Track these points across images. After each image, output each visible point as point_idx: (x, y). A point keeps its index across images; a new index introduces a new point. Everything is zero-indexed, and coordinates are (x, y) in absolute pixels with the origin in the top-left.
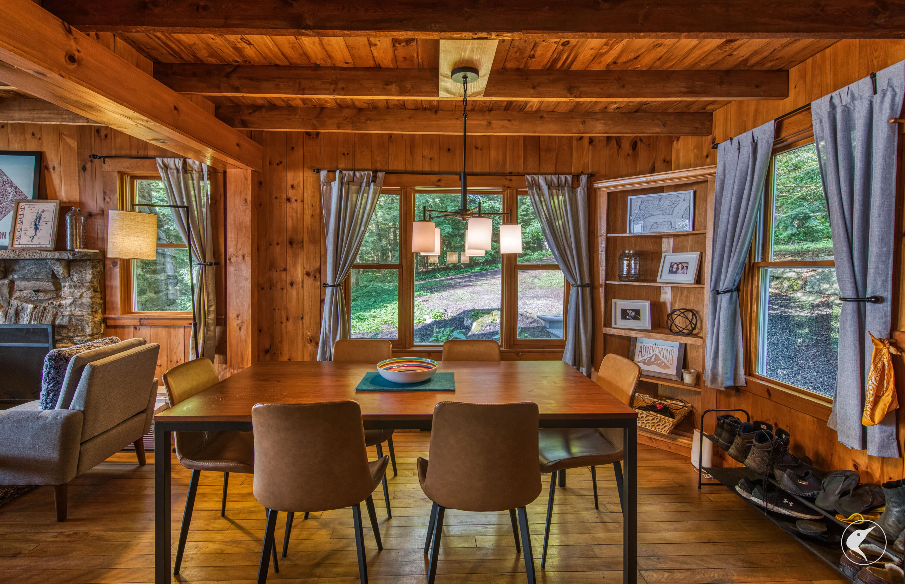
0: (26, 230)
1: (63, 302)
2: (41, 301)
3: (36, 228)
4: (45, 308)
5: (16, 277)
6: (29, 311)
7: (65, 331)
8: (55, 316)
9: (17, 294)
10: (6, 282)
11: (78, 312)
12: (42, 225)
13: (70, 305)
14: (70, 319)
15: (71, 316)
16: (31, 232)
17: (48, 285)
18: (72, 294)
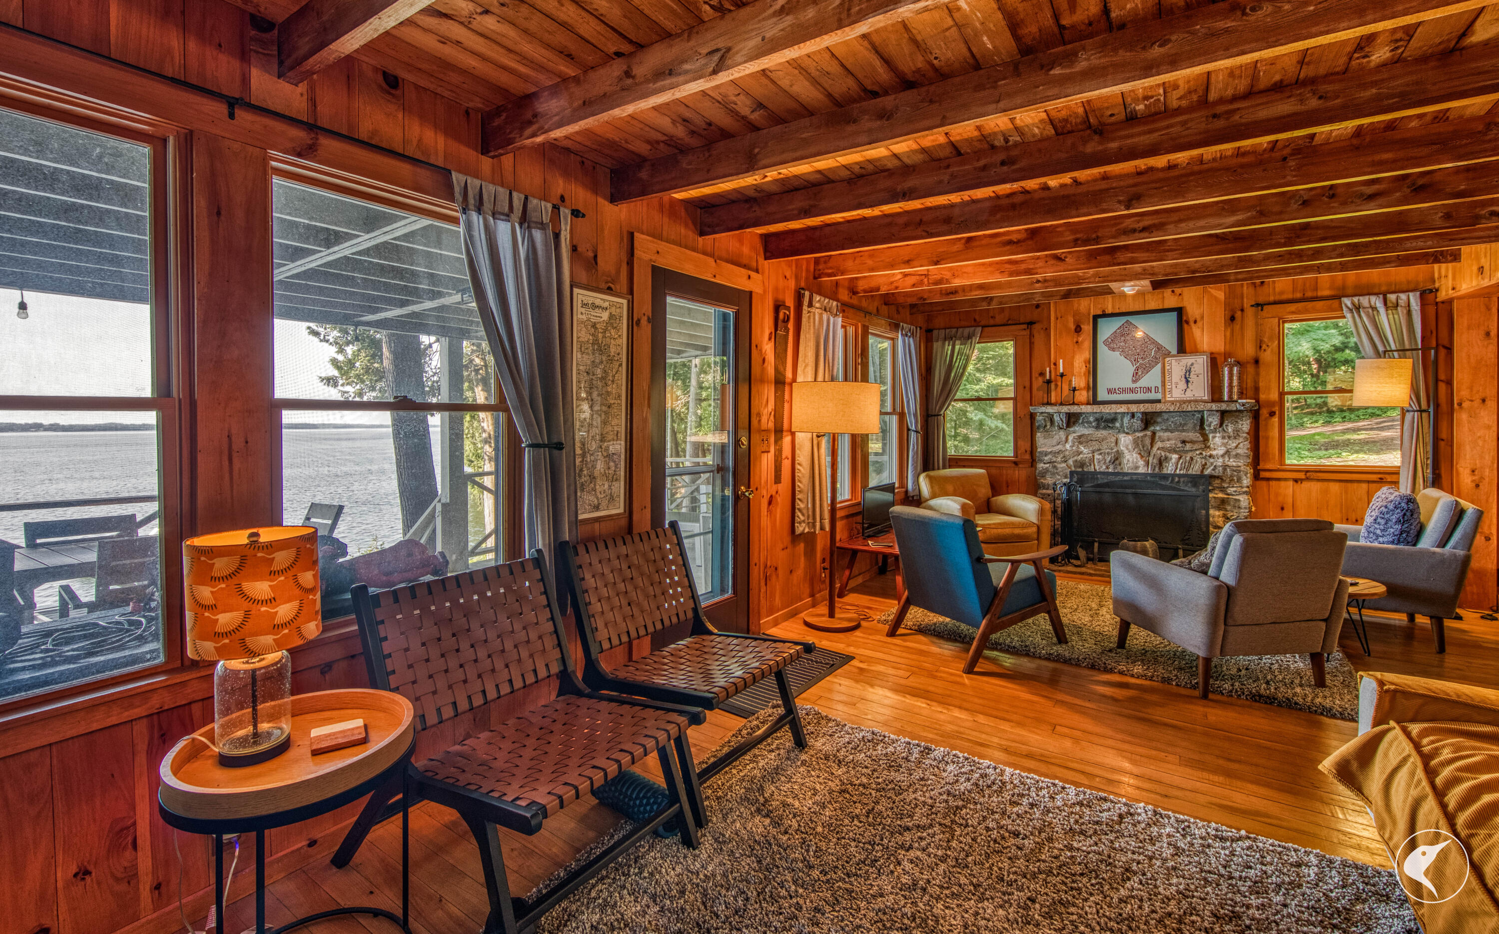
0: (1177, 384)
1: (1214, 453)
2: (1187, 452)
3: (1187, 382)
4: (1192, 459)
5: (1158, 428)
6: (1173, 460)
7: (1218, 481)
8: (1204, 466)
9: (1159, 444)
10: (1149, 433)
11: (1232, 462)
12: (1193, 378)
13: (1223, 456)
14: (1225, 469)
15: (1225, 467)
16: (1182, 385)
17: (1195, 436)
18: (1225, 445)
